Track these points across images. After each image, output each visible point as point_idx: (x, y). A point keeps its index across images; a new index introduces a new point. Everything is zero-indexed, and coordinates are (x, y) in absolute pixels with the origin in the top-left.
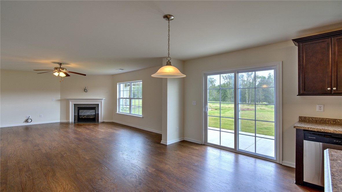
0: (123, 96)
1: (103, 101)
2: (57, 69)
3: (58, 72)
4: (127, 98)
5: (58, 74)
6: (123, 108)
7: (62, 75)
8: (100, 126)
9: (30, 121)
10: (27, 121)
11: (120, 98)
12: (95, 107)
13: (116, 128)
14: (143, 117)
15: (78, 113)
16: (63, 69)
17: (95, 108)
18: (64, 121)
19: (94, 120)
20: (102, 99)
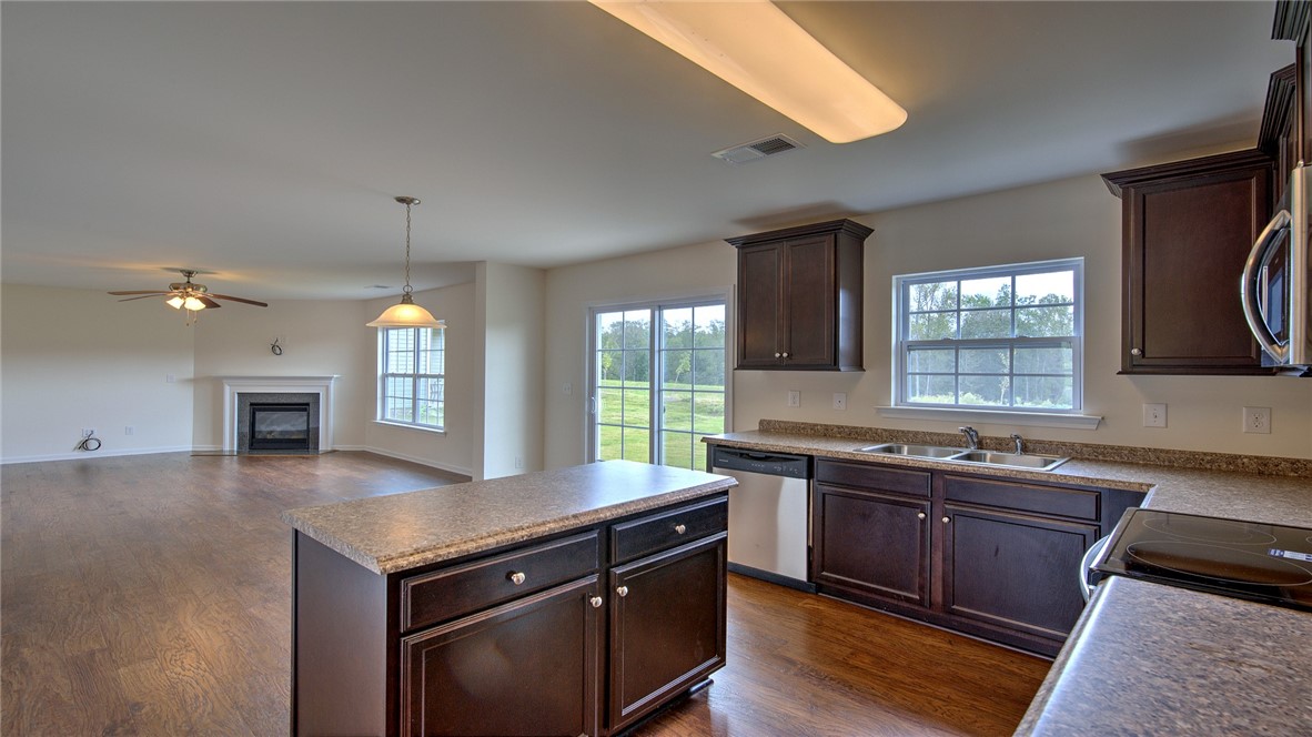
0: (397, 369)
1: (332, 386)
2: (177, 289)
3: (182, 297)
4: (405, 376)
5: (182, 301)
6: (393, 408)
7: (195, 304)
8: (322, 461)
9: (93, 444)
10: (84, 446)
11: (385, 376)
12: (308, 404)
13: (366, 467)
14: (445, 433)
15: (253, 424)
16: (196, 287)
17: (305, 406)
18: (207, 447)
19: (303, 444)
20: (331, 378)
